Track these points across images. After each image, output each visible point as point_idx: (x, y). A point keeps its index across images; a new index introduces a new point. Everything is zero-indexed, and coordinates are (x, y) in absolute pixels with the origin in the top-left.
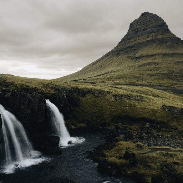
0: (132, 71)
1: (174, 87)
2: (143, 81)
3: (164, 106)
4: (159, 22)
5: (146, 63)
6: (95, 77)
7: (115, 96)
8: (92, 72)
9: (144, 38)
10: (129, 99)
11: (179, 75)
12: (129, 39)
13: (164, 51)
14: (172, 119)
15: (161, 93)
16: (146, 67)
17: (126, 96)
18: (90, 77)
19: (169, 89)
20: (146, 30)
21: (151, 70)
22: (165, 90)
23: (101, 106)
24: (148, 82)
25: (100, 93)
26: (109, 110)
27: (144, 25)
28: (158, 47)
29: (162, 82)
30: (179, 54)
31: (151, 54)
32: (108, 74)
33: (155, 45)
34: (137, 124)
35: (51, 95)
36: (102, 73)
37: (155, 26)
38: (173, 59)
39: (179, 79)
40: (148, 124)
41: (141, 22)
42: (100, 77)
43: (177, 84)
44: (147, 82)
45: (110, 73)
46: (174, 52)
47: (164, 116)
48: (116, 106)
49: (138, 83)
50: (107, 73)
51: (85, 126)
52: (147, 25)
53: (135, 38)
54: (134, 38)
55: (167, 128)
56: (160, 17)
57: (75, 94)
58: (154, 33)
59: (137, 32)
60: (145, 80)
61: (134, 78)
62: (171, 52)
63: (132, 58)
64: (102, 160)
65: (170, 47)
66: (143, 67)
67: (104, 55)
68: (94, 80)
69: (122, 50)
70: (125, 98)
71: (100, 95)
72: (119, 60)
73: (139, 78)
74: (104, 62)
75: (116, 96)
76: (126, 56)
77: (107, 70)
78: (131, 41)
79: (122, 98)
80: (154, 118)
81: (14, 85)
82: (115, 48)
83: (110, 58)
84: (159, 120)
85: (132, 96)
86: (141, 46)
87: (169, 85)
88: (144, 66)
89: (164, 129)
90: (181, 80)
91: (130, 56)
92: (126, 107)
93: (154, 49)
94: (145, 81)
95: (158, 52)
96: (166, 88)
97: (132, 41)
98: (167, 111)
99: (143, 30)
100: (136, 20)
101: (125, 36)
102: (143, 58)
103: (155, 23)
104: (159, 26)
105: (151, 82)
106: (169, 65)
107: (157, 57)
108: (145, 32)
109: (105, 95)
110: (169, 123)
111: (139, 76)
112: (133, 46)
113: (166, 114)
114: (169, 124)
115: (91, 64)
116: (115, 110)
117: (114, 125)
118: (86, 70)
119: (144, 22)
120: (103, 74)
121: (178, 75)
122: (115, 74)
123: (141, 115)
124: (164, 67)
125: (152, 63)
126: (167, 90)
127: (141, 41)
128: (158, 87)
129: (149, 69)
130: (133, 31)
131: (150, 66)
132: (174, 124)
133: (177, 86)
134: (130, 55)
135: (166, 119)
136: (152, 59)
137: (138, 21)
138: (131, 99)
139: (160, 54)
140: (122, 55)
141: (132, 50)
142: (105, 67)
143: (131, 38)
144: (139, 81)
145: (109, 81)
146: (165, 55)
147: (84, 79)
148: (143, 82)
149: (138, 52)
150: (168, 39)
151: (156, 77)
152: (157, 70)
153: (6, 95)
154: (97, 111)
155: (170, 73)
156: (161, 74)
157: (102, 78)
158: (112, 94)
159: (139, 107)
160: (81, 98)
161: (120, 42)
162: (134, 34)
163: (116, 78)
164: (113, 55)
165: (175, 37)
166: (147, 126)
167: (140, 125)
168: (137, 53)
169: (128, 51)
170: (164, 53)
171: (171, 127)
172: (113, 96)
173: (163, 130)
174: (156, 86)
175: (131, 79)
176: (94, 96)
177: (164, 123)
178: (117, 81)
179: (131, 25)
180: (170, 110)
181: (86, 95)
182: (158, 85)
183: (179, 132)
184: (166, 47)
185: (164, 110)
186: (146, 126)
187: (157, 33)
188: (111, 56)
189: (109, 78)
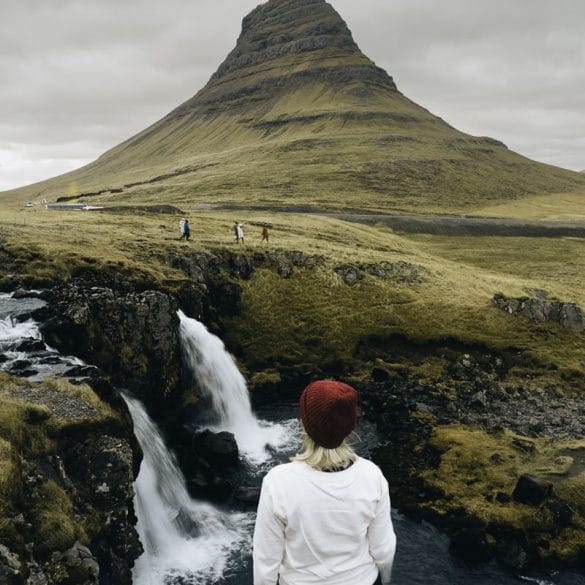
0: (262, 165)
1: (389, 212)
2: (301, 196)
3: (499, 297)
4: (327, 20)
5: (298, 142)
6: (146, 183)
7: (342, 269)
8: (133, 166)
9: (287, 63)
10: (384, 278)
11: (393, 176)
12: (243, 66)
13: (344, 106)
14: (531, 337)
15: (364, 233)
16: (301, 152)
17: (373, 268)
18: (133, 185)
19: (379, 220)
20: (292, 39)
21: (315, 162)
22: (371, 223)
23: (309, 308)
24: (317, 198)
25: (296, 263)
26: (338, 320)
27: (284, 26)
28: (328, 93)
29: (352, 198)
30: (385, 115)
31: (310, 115)
32: (189, 175)
33: (320, 87)
34: (434, 358)
35: (179, 287)
36: (168, 172)
37: (318, 31)
38: (369, 130)
39: (397, 187)
40: (467, 356)
41: (276, 15)
42: (165, 183)
43: (394, 204)
44: (312, 199)
45: (195, 170)
46: (372, 109)
47: (508, 330)
48: (352, 302)
49: (288, 201)
50: (186, 172)
51: (279, 379)
52: (293, 25)
53: (261, 63)
54: (257, 64)
55: (526, 366)
56: (330, 5)
57: (223, 273)
58: (316, 49)
59: (264, 45)
60: (307, 193)
61: (272, 187)
62: (364, 110)
63: (256, 126)
64: (441, 512)
65: (361, 94)
66: (291, 153)
67: (169, 114)
68: (148, 193)
69: (223, 99)
70: (372, 274)
71: (296, 270)
72: (218, 131)
73: (288, 188)
74: (170, 134)
75: (346, 271)
76: (238, 117)
77: (182, 160)
78: (250, 72)
79: (363, 277)
80: (481, 337)
81: (45, 260)
82: (201, 93)
83: (187, 122)
84: (498, 342)
85: (389, 267)
86: (279, 87)
87: (374, 207)
88: (295, 150)
89: (516, 369)
90: (400, 192)
91: (248, 118)
92: (385, 304)
93: (315, 100)
94: (309, 196)
95: (328, 107)
96: (370, 217)
97: (252, 73)
98: (511, 311)
99: (284, 40)
100: (259, 8)
101: (229, 55)
102: (287, 126)
103: (317, 22)
104: (329, 32)
105: (325, 198)
106: (364, 148)
107: (327, 122)
108: (288, 45)
109: (311, 269)
110: (527, 349)
111: (287, 180)
112: (256, 89)
113: (511, 322)
114: (527, 352)
115: (129, 143)
116: (355, 318)
117: (363, 367)
118: (116, 162)
119: (283, 17)
120: (173, 175)
121: (391, 176)
122: (213, 175)
123: (440, 328)
124: (351, 153)
125: (316, 140)
126: (376, 222)
127: (277, 75)
128: (346, 214)
129: (311, 160)
130: (255, 40)
131: (312, 151)
132: (543, 352)
133: (395, 209)
134: (248, 116)
135: (517, 337)
136: (313, 128)
137: (265, 11)
138: (391, 276)
139: (334, 116)
140: (223, 114)
141: (253, 100)
142: (174, 152)
143: (248, 63)
144: (291, 196)
145: (202, 198)
146: (348, 117)
147: (113, 191)
148: (303, 198)
149: (272, 108)
150: (355, 70)
151: (335, 184)
152: (333, 162)
153: (77, 316)
154: (303, 323)
155: (369, 173)
156: (346, 175)
157: (172, 188)
158: (331, 264)
159: (421, 301)
160: (241, 283)
161: (215, 75)
162: (258, 50)
163: (219, 187)
164: (196, 113)
165: (372, 66)
166: (465, 362)
167: (444, 362)
168: (268, 112)
169: (240, 105)
170: (345, 111)
171: (535, 362)
172: (336, 270)
173: (515, 374)
174: (340, 209)
175: (265, 190)
176: (280, 272)
177: (513, 350)
178: (226, 199)
179: (247, 23)
180: (519, 310)
181: (253, 271)
182: (346, 209)
183: (563, 376)
184: (349, 93)
185: (503, 309)
186: (462, 362)
187: (322, 51)
188: (191, 118)
189: (196, 188)
